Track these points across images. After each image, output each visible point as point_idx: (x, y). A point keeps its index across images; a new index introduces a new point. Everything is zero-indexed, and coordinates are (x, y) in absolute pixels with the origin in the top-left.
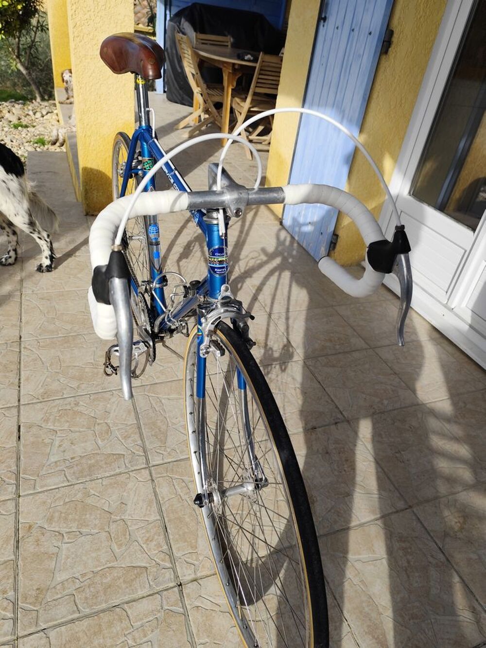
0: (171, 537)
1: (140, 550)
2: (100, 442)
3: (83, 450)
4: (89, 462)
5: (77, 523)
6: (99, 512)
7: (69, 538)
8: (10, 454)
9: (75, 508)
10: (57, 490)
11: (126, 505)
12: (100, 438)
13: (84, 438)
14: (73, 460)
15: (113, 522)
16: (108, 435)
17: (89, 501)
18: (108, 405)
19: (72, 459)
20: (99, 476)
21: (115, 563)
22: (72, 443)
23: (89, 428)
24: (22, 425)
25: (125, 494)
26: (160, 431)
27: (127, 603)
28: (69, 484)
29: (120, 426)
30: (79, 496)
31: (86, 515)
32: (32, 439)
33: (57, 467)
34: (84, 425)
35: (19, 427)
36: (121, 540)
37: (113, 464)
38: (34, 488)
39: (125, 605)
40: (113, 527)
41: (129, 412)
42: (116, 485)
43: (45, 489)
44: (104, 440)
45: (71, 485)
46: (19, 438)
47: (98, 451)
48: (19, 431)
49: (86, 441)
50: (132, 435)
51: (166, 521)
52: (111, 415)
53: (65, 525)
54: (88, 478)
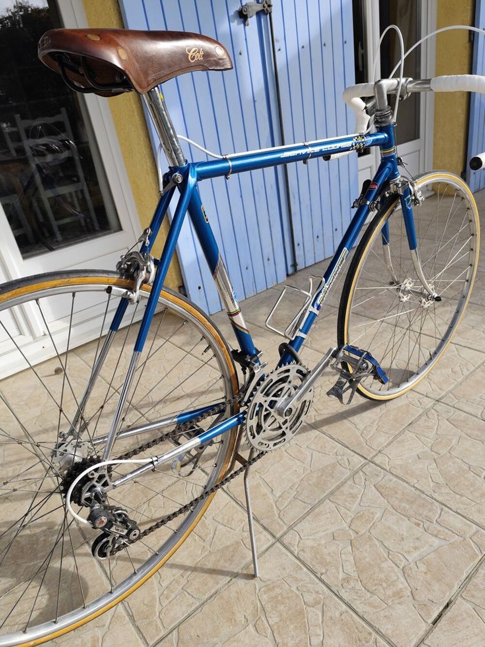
0: (413, 419)
1: (440, 428)
2: (378, 515)
3: (400, 522)
4: (408, 507)
5: (466, 476)
6: (442, 468)
7: (482, 472)
8: (473, 592)
9: (457, 485)
10: (459, 511)
11: (418, 455)
12: (373, 519)
13: (385, 533)
14: (419, 522)
15: (439, 454)
16: (364, 514)
17: (441, 480)
18: (323, 542)
19: (418, 525)
20: (413, 489)
21: (463, 435)
22: (403, 539)
23: (370, 538)
24: (430, 621)
25: (410, 461)
26: (322, 475)
27: (477, 417)
28: (444, 507)
29: (343, 510)
30: (445, 490)
31: (454, 474)
32: (436, 587)
33: (439, 531)
34: (371, 546)
35: (435, 622)
36: (446, 441)
37: (391, 487)
38: (477, 532)
39: (479, 417)
40: (443, 452)
41: (317, 515)
42: (409, 472)
43: (469, 522)
44: (372, 513)
45: (444, 505)
46: (447, 606)
47: (390, 508)
48: (440, 616)
49: (389, 528)
50: (346, 493)
51: (405, 427)
52: (334, 530)
53: (477, 482)
54: (424, 496)
